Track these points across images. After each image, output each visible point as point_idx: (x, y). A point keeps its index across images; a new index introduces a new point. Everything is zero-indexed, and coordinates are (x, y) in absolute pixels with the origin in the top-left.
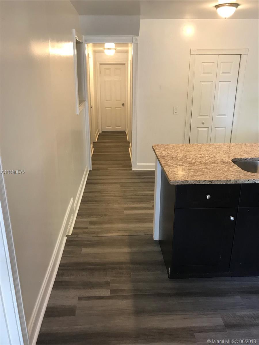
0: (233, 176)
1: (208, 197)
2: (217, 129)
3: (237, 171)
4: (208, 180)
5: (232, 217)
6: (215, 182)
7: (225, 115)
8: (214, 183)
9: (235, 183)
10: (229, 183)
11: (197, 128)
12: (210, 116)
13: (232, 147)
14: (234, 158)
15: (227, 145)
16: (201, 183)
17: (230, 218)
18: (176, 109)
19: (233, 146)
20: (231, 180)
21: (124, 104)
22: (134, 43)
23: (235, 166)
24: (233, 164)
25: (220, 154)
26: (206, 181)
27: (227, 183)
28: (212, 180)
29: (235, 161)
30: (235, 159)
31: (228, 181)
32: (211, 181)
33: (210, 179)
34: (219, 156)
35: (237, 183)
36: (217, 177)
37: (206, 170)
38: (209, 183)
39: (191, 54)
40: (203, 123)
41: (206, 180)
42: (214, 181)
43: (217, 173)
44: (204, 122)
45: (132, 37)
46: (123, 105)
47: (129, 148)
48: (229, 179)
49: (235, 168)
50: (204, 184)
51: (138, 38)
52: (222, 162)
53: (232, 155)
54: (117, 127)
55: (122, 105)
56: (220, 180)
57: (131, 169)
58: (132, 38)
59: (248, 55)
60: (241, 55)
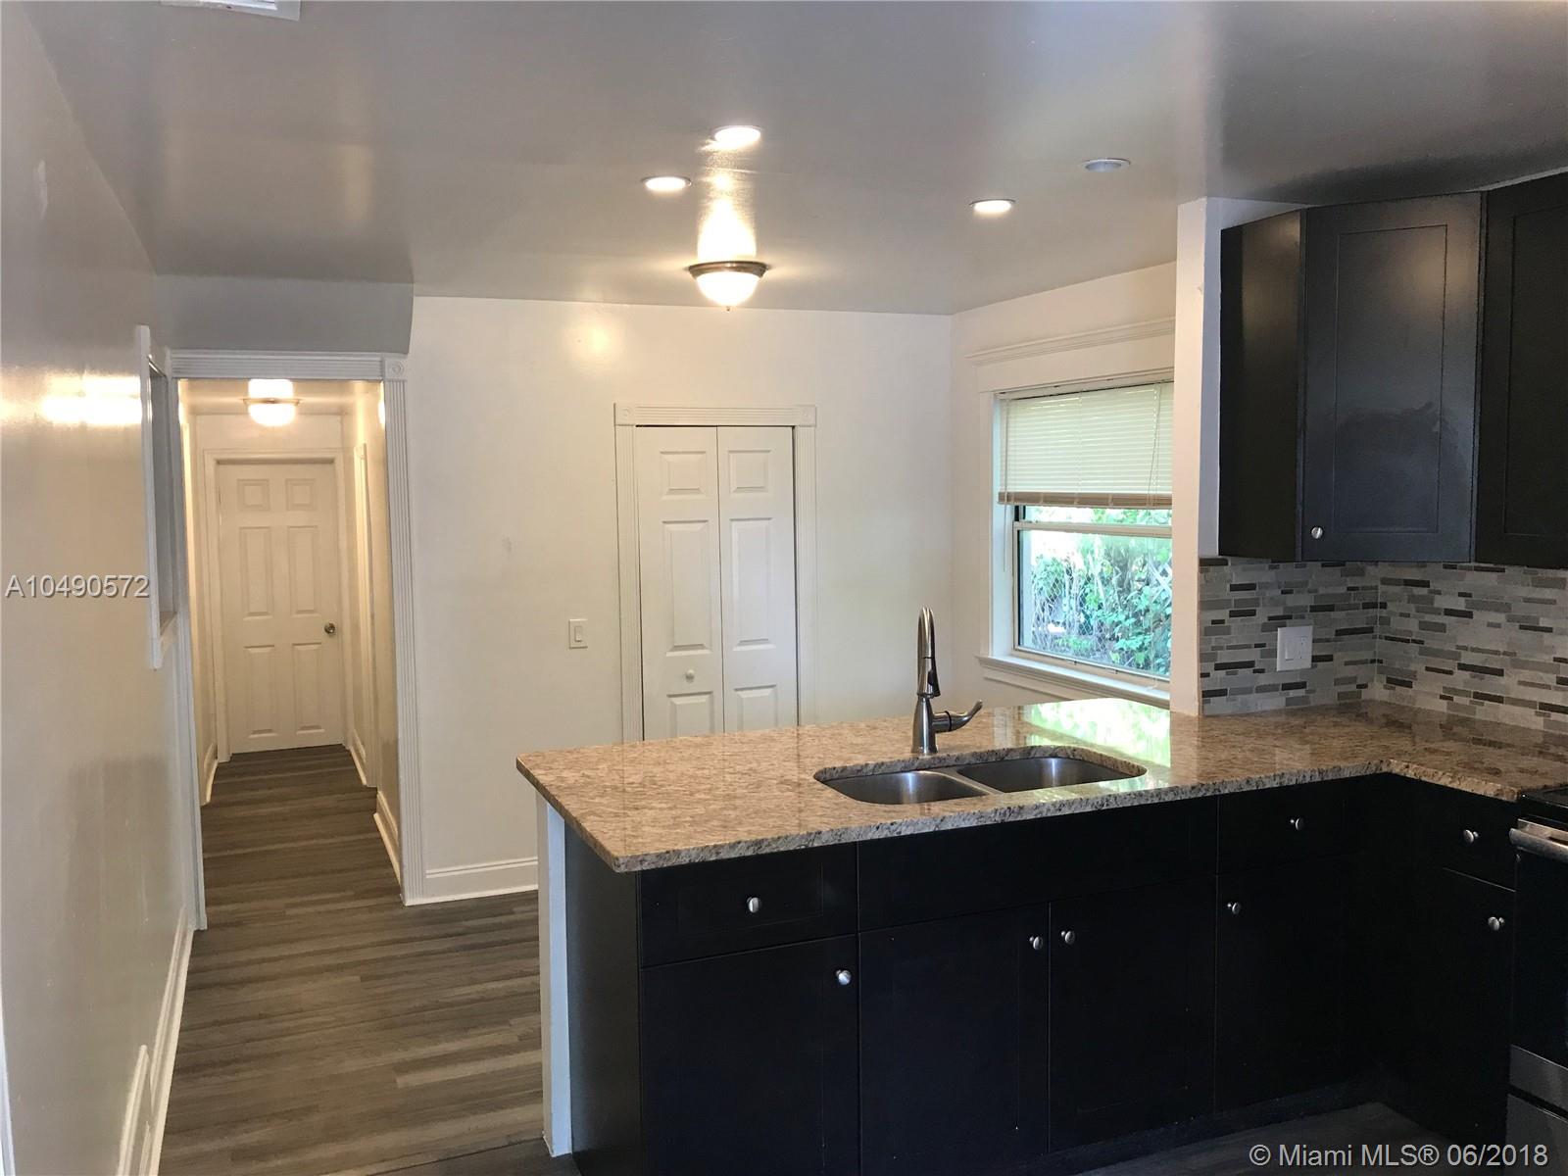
0: (826, 820)
1: (753, 904)
2: (744, 694)
3: (836, 804)
4: (746, 842)
5: (842, 970)
6: (769, 845)
7: (765, 641)
8: (767, 850)
9: (837, 842)
10: (816, 845)
11: (670, 696)
12: (711, 649)
13: (810, 736)
14: (821, 768)
15: (789, 734)
16: (724, 855)
17: (837, 978)
18: (578, 628)
19: (811, 733)
20: (820, 833)
21: (332, 627)
22: (390, 381)
23: (830, 793)
24: (820, 785)
25: (775, 762)
26: (741, 845)
27: (810, 846)
28: (760, 838)
29: (827, 778)
30: (825, 771)
31: (812, 837)
32: (758, 843)
33: (753, 837)
34: (771, 767)
35: (843, 841)
36: (774, 827)
37: (733, 814)
38: (749, 853)
39: (617, 423)
40: (690, 678)
41: (739, 843)
42: (766, 843)
43: (773, 817)
44: (691, 671)
45: (378, 359)
46: (330, 629)
47: (376, 816)
48: (813, 829)
49: (830, 795)
50: (733, 856)
51: (406, 362)
52: (782, 783)
53: (813, 760)
54: (303, 728)
55: (327, 631)
56: (786, 837)
57: (401, 903)
58: (382, 362)
59: (816, 426)
60: (793, 427)
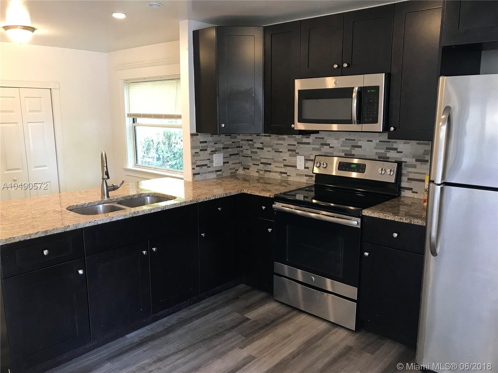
0: (71, 222)
1: (45, 252)
3: (75, 217)
4: (41, 232)
5: (80, 270)
6: (50, 232)
7: (45, 166)
8: (50, 234)
9: (75, 228)
10: (68, 230)
12: (23, 170)
13: (64, 196)
14: (69, 206)
15: (56, 196)
16: (33, 237)
17: (78, 272)
19: (64, 195)
20: (69, 226)
23: (72, 213)
24: (68, 211)
25: (51, 205)
26: (39, 233)
27: (66, 231)
28: (47, 230)
29: (71, 209)
30: (70, 207)
31: (66, 228)
32: (46, 232)
33: (44, 230)
34: (49, 207)
35: (78, 228)
36: (52, 226)
37: (36, 223)
38: (43, 235)
40: (15, 181)
41: (38, 232)
42: (49, 231)
43: (51, 223)
48: (66, 225)
49: (72, 214)
50: (36, 237)
52: (54, 212)
53: (65, 204)
56: (57, 229)
59: (59, 89)
60: (51, 89)
